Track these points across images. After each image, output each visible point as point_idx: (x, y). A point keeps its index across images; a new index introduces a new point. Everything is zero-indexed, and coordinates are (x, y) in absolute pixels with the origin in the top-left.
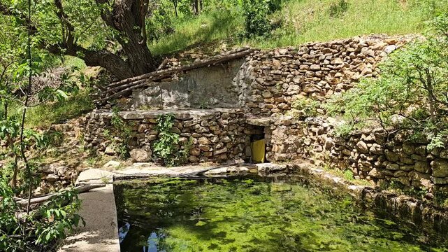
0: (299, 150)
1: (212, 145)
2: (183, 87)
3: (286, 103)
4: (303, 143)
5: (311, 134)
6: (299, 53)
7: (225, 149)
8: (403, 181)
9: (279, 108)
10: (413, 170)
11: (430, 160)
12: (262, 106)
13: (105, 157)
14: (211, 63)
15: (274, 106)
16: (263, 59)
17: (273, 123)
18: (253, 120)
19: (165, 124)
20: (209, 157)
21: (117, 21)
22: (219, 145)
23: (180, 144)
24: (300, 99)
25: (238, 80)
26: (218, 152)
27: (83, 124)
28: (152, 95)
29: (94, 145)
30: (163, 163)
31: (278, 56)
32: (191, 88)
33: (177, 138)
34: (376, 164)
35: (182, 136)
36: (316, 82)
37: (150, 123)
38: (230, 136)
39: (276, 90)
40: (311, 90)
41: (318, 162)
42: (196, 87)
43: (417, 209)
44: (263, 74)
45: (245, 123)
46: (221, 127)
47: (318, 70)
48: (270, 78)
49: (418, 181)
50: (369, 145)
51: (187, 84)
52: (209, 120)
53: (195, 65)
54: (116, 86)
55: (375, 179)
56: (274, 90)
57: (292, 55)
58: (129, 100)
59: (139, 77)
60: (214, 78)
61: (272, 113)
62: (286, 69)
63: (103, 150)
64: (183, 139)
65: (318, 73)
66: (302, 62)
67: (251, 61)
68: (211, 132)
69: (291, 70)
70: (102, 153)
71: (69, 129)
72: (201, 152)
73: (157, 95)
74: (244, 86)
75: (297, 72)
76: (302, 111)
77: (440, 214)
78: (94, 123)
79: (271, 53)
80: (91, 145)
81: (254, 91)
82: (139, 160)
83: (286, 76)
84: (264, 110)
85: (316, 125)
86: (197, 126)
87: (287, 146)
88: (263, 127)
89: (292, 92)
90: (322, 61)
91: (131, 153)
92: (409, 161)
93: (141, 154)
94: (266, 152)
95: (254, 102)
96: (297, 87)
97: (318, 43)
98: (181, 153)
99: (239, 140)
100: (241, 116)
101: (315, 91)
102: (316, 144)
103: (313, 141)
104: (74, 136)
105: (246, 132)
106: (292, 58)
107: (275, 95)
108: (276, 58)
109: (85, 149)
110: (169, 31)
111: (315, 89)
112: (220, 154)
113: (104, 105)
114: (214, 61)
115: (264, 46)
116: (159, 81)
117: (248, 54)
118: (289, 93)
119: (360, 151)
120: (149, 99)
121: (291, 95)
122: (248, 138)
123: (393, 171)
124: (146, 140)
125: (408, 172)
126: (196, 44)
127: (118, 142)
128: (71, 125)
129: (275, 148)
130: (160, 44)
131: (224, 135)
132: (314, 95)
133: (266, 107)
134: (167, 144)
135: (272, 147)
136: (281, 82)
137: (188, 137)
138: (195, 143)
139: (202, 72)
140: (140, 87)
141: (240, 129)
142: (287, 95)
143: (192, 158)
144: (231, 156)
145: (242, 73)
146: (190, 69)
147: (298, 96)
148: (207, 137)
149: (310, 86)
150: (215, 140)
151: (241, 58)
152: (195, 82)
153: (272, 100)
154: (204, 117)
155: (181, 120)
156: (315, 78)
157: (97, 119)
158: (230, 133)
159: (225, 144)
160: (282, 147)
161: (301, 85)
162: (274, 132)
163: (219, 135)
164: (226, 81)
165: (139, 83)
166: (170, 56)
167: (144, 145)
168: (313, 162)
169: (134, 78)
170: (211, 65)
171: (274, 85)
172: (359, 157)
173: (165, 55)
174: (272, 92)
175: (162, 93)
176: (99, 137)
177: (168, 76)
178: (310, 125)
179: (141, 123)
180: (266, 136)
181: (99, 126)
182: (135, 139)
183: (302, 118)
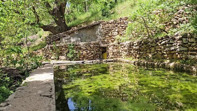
0: (118, 55)
1: (87, 54)
2: (78, 36)
3: (113, 39)
4: (119, 52)
5: (122, 48)
6: (118, 21)
7: (92, 55)
8: (145, 56)
9: (112, 41)
10: (147, 52)
11: (150, 48)
12: (106, 40)
13: (51, 60)
14: (87, 27)
15: (110, 40)
16: (105, 24)
17: (109, 45)
18: (102, 45)
19: (71, 46)
20: (87, 58)
21: (54, 14)
22: (90, 54)
23: (76, 54)
24: (118, 37)
25: (98, 32)
26: (90, 56)
27: (43, 51)
28: (67, 39)
29: (47, 57)
30: (70, 60)
31: (111, 22)
32: (81, 36)
33: (75, 51)
34: (138, 53)
35: (77, 51)
36: (123, 31)
37: (66, 47)
38: (94, 51)
39: (110, 34)
40: (121, 33)
41: (124, 57)
42: (83, 36)
43: (147, 63)
44: (106, 29)
45: (100, 47)
46: (90, 47)
47: (124, 26)
48: (108, 31)
49: (148, 55)
50: (136, 47)
51: (80, 35)
52: (86, 45)
53: (82, 28)
54: (54, 37)
55: (138, 58)
56: (109, 34)
57: (115, 22)
58: (59, 41)
59: (62, 33)
60: (89, 32)
61: (109, 43)
62: (113, 27)
63: (50, 58)
64: (77, 52)
65: (124, 27)
66: (118, 24)
67: (102, 25)
68: (87, 49)
69: (115, 27)
70: (50, 59)
71: (38, 53)
72: (84, 57)
73: (69, 39)
74: (100, 34)
75: (117, 28)
76: (119, 41)
77: (152, 63)
78: (47, 49)
79: (108, 22)
80: (46, 57)
81: (103, 36)
82: (62, 59)
83: (113, 29)
84: (106, 42)
85: (123, 45)
86: (82, 47)
87: (113, 53)
88: (106, 47)
89: (115, 35)
90: (125, 23)
91: (59, 57)
92: (146, 50)
93: (63, 57)
94: (107, 56)
95: (103, 40)
96: (117, 33)
97: (124, 17)
98: (77, 57)
99: (98, 53)
100: (98, 44)
101: (123, 34)
102: (123, 51)
103: (122, 50)
104: (40, 54)
105: (100, 50)
106: (115, 23)
107: (110, 36)
108: (110, 24)
109: (44, 58)
110: (75, 19)
111: (123, 33)
112: (90, 57)
113: (50, 43)
114: (89, 26)
115: (106, 20)
116: (69, 34)
117: (101, 23)
118: (114, 35)
119: (134, 50)
120: (66, 40)
121: (115, 36)
122: (101, 52)
123: (142, 54)
124: (65, 53)
125: (146, 53)
126: (84, 22)
127: (55, 55)
128: (39, 51)
129: (110, 54)
130: (71, 23)
131: (92, 51)
132: (122, 35)
133: (107, 41)
134: (72, 53)
135: (109, 54)
136: (111, 32)
137: (79, 51)
138: (82, 53)
139: (85, 30)
140: (63, 37)
141: (98, 49)
142: (114, 36)
143: (81, 59)
144: (95, 58)
145: (98, 29)
146: (80, 29)
147: (117, 36)
148: (86, 51)
149: (121, 32)
150: (89, 52)
151: (98, 25)
152: (82, 34)
153: (109, 38)
154: (84, 44)
155: (76, 45)
156: (123, 29)
157: (48, 48)
158: (94, 50)
159: (92, 54)
160: (112, 53)
161: (118, 32)
162: (109, 49)
163: (90, 51)
164: (93, 33)
165: (63, 35)
166: (74, 26)
167: (64, 55)
168: (122, 58)
169: (61, 34)
170: (88, 28)
171: (109, 33)
172: (134, 52)
173: (72, 26)
174: (109, 35)
175: (71, 38)
176: (49, 54)
177: (73, 32)
178: (121, 45)
179: (63, 47)
180: (107, 51)
181: (49, 50)
182: (61, 53)
183: (119, 43)
